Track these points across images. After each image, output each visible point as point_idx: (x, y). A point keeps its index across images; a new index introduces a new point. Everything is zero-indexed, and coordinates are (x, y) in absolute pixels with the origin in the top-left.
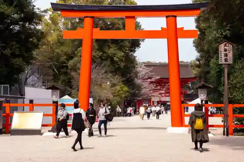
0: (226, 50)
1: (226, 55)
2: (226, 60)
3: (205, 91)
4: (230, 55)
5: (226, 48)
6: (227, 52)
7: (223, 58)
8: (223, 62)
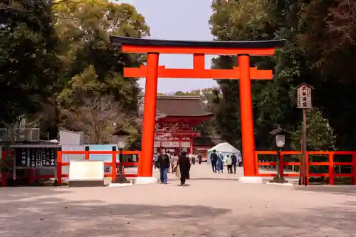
0: (304, 94)
1: (305, 99)
2: (305, 104)
3: (283, 137)
4: (309, 99)
5: (305, 91)
6: (306, 96)
7: (302, 102)
8: (302, 107)
